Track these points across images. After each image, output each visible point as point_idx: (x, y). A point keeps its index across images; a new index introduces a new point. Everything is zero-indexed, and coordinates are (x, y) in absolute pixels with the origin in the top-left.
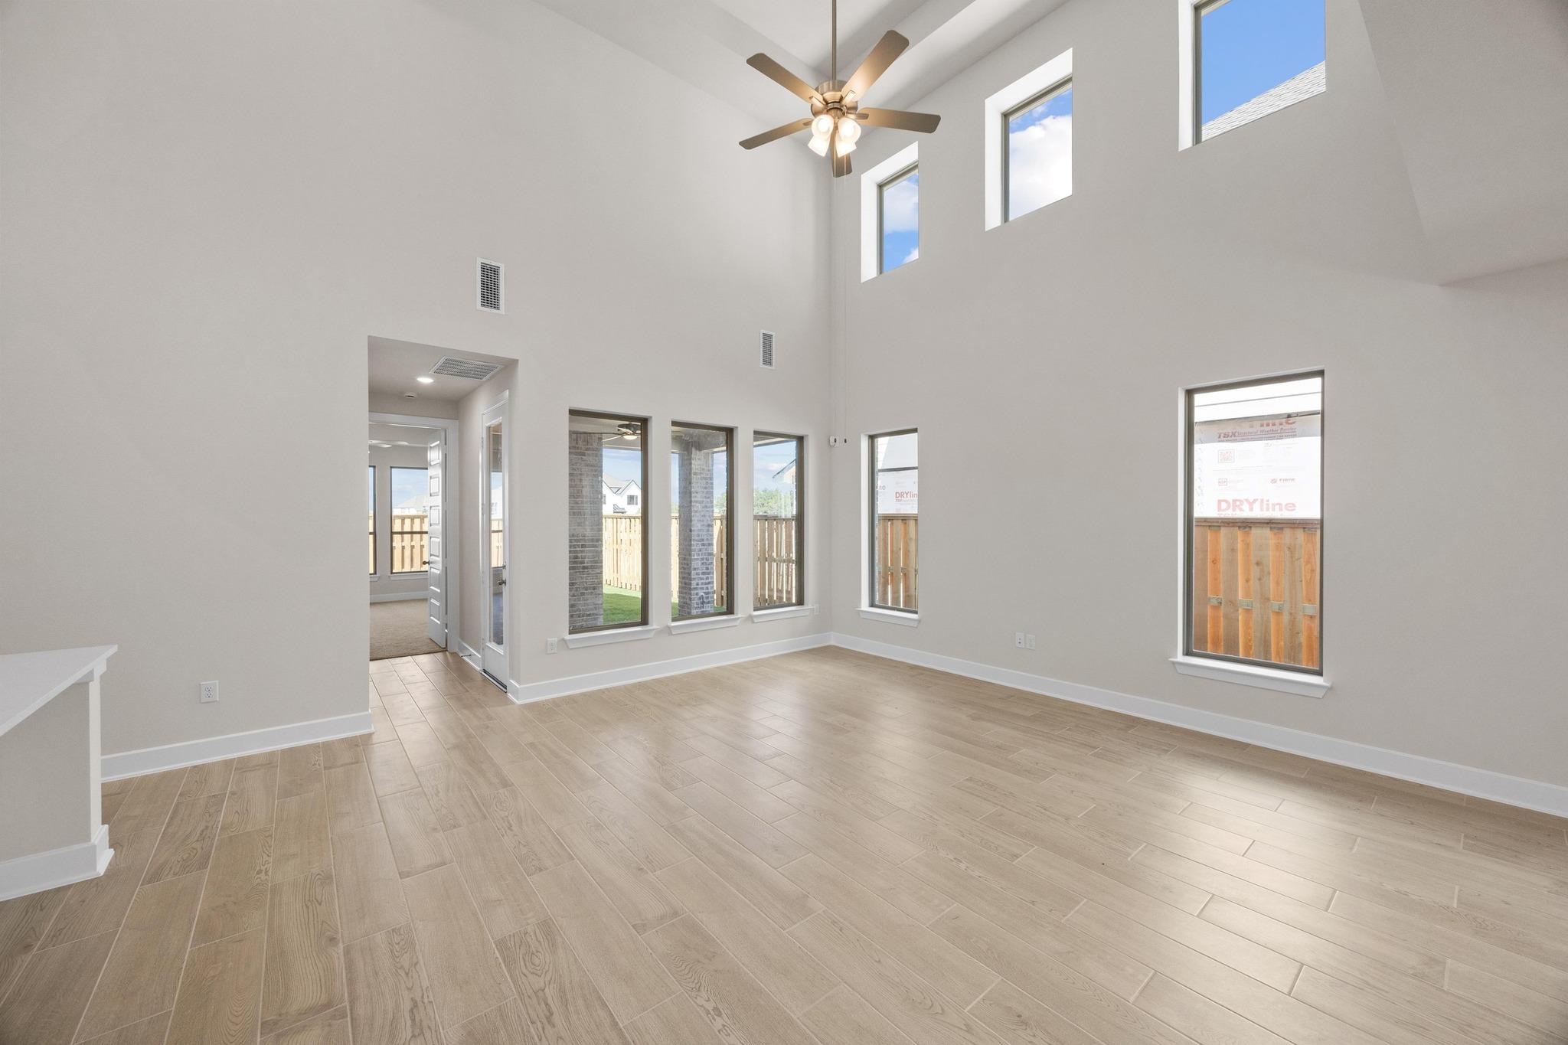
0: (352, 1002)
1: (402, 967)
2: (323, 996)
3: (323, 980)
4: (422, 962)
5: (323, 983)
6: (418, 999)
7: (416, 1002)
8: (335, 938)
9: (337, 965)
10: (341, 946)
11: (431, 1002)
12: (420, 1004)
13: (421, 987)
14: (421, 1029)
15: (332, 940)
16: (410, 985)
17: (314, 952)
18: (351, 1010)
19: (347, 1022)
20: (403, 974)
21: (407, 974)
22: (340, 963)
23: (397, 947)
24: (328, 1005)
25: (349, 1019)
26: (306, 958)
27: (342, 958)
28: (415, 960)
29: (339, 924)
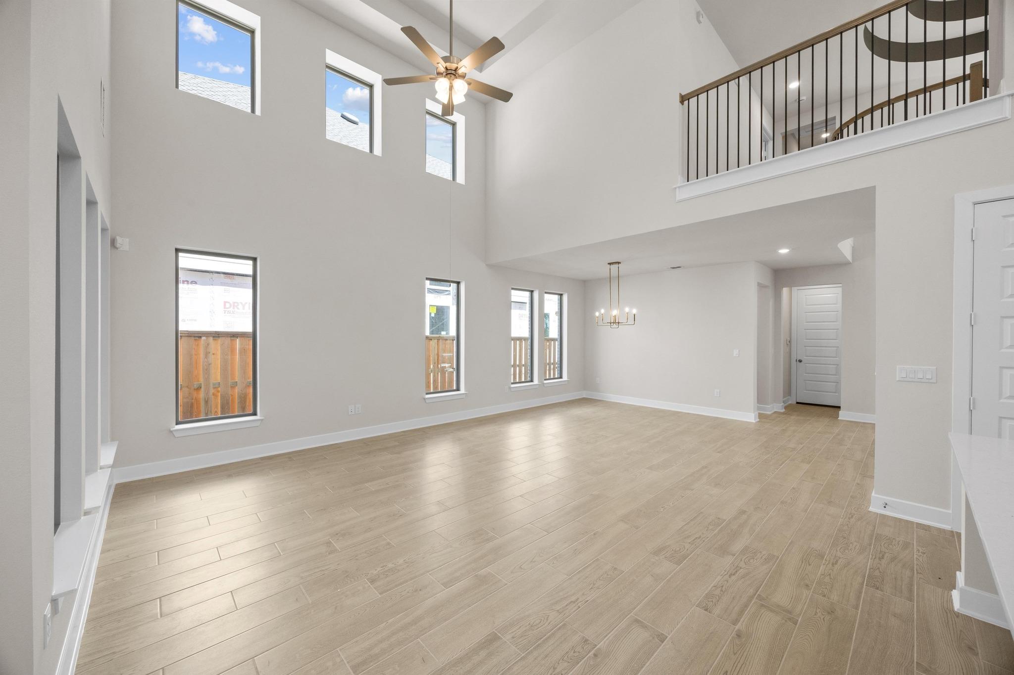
0: (752, 597)
1: (721, 591)
2: (763, 611)
3: (758, 619)
4: (712, 585)
5: (758, 618)
6: (728, 576)
7: (730, 575)
8: (737, 635)
9: (747, 619)
10: (737, 627)
11: (725, 571)
12: (729, 574)
13: (722, 578)
14: (737, 567)
15: (739, 635)
16: (726, 582)
17: (753, 638)
18: (755, 595)
19: (760, 592)
20: (724, 588)
21: (722, 587)
22: (745, 619)
23: (714, 600)
24: (762, 605)
25: (758, 593)
26: (759, 639)
27: (742, 620)
28: (714, 588)
29: (728, 642)
